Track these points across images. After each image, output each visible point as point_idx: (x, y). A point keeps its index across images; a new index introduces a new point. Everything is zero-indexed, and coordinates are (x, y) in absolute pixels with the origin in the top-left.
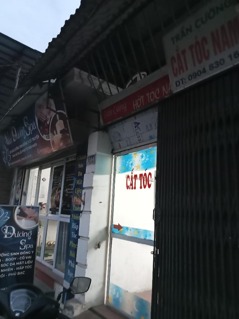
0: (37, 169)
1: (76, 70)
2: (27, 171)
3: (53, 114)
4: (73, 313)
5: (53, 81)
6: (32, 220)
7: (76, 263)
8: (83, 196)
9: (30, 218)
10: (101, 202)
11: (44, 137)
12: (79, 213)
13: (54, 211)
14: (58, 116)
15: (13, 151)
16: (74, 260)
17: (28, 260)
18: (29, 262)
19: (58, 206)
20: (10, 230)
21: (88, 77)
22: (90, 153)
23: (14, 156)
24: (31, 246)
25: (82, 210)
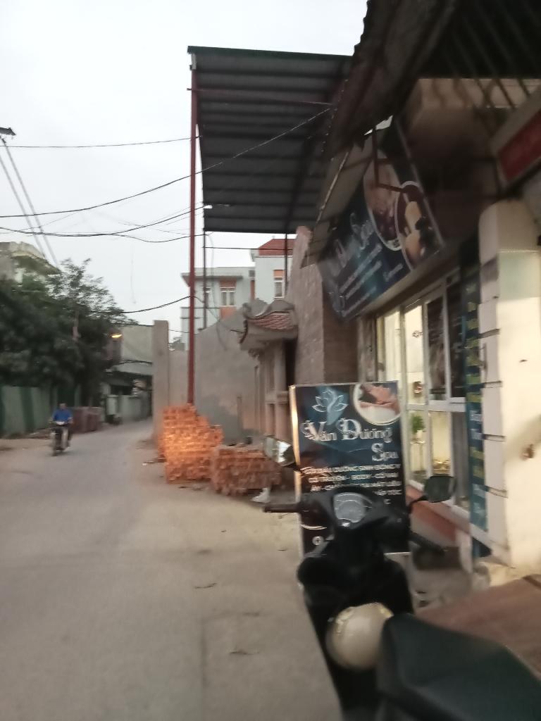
0: (397, 314)
1: (425, 83)
2: (379, 322)
3: (396, 195)
4: (489, 580)
5: (384, 125)
6: (387, 407)
7: (487, 489)
8: (482, 352)
9: (384, 403)
10: (523, 361)
11: (390, 245)
12: (478, 388)
13: (438, 392)
14: (405, 196)
15: (345, 287)
16: (481, 481)
17: (390, 480)
18: (394, 484)
19: (443, 382)
20: (351, 426)
21: (456, 86)
22: (485, 257)
23: (348, 296)
24: (393, 455)
25: (483, 381)
